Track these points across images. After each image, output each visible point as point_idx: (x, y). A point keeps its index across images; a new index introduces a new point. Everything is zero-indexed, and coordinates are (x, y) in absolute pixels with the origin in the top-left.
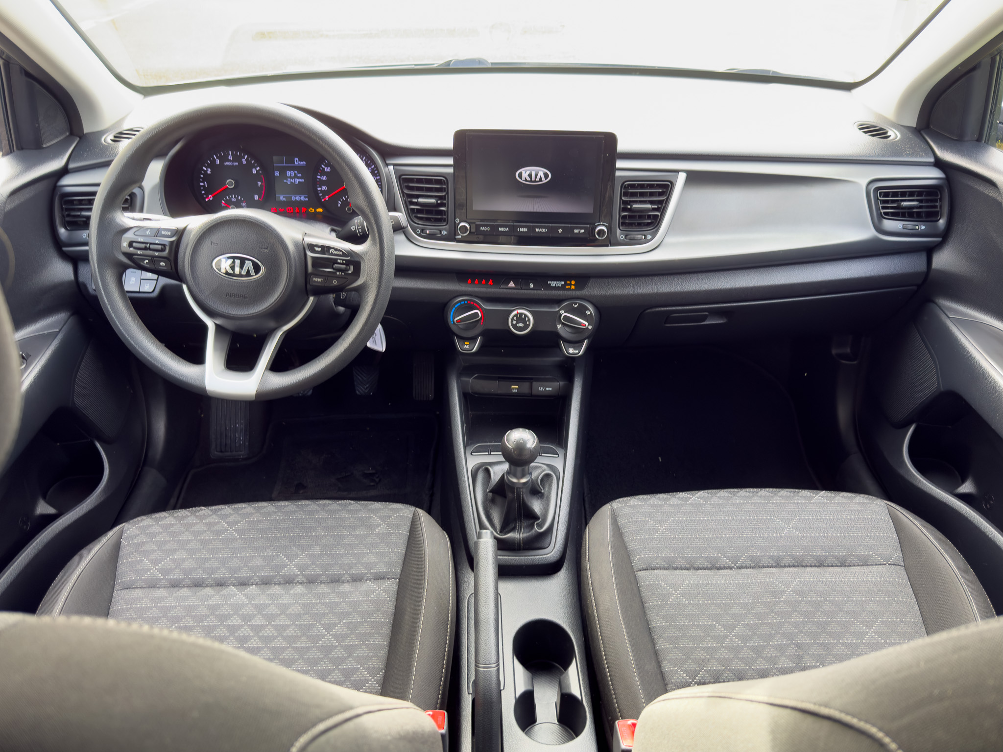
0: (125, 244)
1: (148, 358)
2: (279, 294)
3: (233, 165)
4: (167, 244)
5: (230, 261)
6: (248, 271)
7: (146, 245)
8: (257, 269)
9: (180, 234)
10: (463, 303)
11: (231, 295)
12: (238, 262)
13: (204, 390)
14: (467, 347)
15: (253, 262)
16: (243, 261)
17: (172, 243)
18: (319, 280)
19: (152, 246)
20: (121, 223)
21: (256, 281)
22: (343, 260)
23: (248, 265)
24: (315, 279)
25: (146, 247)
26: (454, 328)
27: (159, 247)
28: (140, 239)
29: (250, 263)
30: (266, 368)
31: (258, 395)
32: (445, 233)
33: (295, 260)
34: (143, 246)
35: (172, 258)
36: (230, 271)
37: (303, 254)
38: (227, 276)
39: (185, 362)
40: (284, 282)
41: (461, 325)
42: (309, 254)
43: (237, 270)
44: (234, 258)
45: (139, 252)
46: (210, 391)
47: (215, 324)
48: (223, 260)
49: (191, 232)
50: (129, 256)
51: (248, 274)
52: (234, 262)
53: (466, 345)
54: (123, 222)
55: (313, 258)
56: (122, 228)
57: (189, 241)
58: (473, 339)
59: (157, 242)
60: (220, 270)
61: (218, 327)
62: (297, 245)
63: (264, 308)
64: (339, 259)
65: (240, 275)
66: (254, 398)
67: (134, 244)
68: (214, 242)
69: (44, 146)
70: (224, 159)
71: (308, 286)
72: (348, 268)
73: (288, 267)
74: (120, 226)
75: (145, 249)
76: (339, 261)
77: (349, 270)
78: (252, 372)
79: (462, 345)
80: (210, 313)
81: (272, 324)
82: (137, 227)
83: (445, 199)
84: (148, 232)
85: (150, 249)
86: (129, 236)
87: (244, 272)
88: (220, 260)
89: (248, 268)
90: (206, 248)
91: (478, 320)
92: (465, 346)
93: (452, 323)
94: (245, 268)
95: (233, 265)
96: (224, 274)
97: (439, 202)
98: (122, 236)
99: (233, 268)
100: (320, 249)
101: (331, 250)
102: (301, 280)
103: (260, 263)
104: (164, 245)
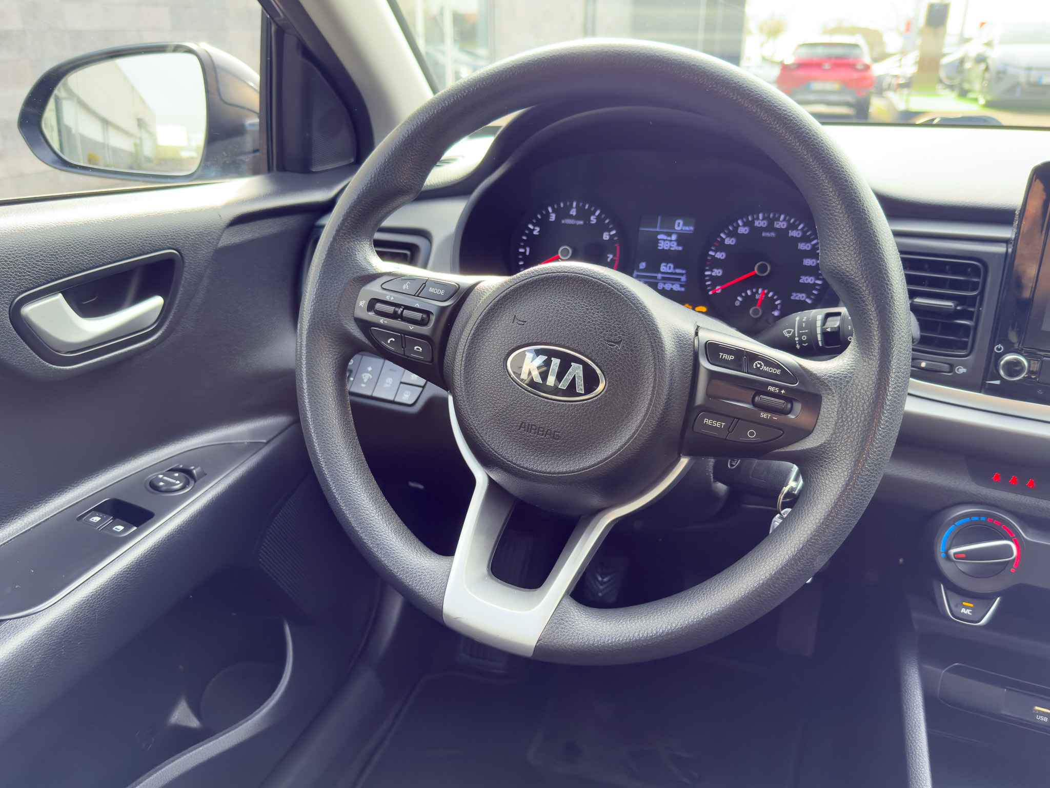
0: (362, 303)
1: (354, 525)
2: (624, 440)
3: (575, 225)
4: (434, 310)
5: (541, 359)
6: (573, 383)
7: (397, 309)
8: (591, 381)
9: (462, 296)
10: (975, 518)
11: (529, 428)
12: (556, 362)
13: (440, 611)
14: (968, 612)
15: (587, 368)
16: (566, 362)
17: (443, 309)
18: (717, 424)
19: (407, 313)
20: (364, 264)
21: (586, 406)
22: (781, 388)
23: (576, 370)
24: (707, 421)
25: (395, 312)
26: (945, 566)
27: (418, 316)
28: (390, 297)
29: (579, 367)
30: (567, 592)
31: (539, 649)
32: (962, 370)
33: (672, 373)
34: (390, 309)
35: (437, 339)
36: (538, 379)
37: (690, 363)
38: (530, 389)
39: (419, 544)
40: (640, 418)
41: (963, 566)
42: (704, 363)
43: (551, 380)
44: (551, 354)
45: (382, 320)
46: (448, 616)
47: (490, 480)
48: (530, 356)
49: (482, 293)
50: (364, 325)
51: (571, 390)
52: (547, 363)
53: (967, 608)
54: (369, 263)
55: (712, 375)
56: (364, 273)
57: (473, 311)
58: (984, 599)
59: (417, 305)
60: (519, 375)
61: (493, 485)
62: (681, 342)
63: (588, 464)
64: (773, 385)
65: (555, 391)
66: (530, 654)
67: (379, 306)
68: (518, 317)
69: (314, 170)
70: (562, 213)
71: (688, 433)
72: (789, 406)
73: (654, 387)
74: (363, 269)
75: (394, 316)
76: (771, 388)
77: (790, 411)
78: (538, 591)
79: (956, 606)
80: (485, 459)
81: (595, 501)
82: (389, 274)
83: (973, 305)
84: (405, 287)
85: (401, 317)
86: (374, 289)
87: (563, 385)
88: (523, 355)
89: (574, 378)
90: (502, 328)
91: (1009, 561)
92: (963, 610)
93: (943, 555)
94: (568, 378)
95: (544, 369)
96: (527, 385)
97: (959, 308)
98: (361, 288)
99: (544, 375)
100: (732, 357)
101: (756, 364)
102: (676, 418)
103: (598, 371)
104: (428, 313)
